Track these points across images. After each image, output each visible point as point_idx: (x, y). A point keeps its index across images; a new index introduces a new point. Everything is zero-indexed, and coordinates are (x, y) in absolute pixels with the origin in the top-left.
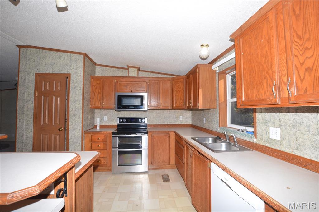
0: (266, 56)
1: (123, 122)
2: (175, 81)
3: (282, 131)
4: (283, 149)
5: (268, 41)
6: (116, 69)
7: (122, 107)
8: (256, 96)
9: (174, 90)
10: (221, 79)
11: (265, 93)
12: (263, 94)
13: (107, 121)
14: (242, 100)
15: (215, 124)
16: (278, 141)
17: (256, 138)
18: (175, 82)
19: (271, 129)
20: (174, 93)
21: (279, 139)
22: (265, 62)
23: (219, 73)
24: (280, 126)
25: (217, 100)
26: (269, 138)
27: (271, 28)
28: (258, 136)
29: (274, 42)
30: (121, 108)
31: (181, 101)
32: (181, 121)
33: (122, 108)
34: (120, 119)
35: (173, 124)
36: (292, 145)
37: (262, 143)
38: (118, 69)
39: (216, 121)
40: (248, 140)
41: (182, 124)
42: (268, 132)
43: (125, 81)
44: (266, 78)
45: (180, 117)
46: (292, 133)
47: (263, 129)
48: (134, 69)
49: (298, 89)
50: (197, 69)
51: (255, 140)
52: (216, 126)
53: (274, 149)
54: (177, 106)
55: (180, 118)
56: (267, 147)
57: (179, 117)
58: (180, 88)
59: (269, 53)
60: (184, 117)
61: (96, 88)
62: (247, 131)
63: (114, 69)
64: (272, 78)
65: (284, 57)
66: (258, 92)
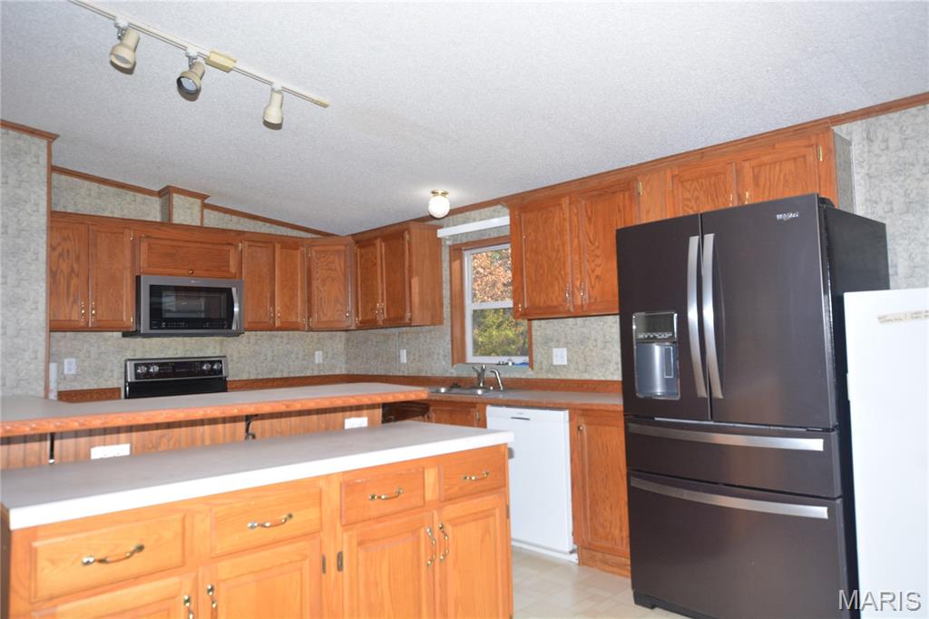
0: (558, 251)
1: (148, 374)
2: (318, 248)
3: (568, 350)
4: (570, 377)
5: (561, 233)
6: (112, 190)
7: (166, 325)
8: (545, 302)
9: (315, 275)
10: (454, 260)
11: (556, 298)
12: (554, 299)
13: (78, 375)
14: (523, 306)
15: (438, 359)
16: (564, 366)
17: (532, 369)
18: (316, 252)
19: (555, 350)
20: (315, 284)
21: (566, 363)
22: (556, 258)
23: (450, 246)
24: (566, 345)
25: (444, 306)
26: (552, 365)
27: (565, 219)
28: (536, 366)
29: (567, 237)
30: (160, 328)
31: (339, 307)
32: (319, 365)
33: (166, 328)
34: (136, 366)
35: (298, 375)
36: (581, 368)
37: (542, 376)
38: (116, 189)
39: (441, 352)
40: (518, 376)
41: (322, 373)
42: (550, 357)
43: (166, 239)
44: (557, 279)
45: (317, 353)
46: (580, 352)
47: (544, 352)
48: (189, 198)
49: (590, 297)
50: (406, 232)
51: (531, 373)
52: (444, 363)
53: (559, 380)
54: (324, 319)
55: (316, 356)
56: (549, 380)
57: (314, 355)
58: (335, 270)
59: (561, 249)
60: (327, 353)
61: (61, 255)
62: (513, 364)
63: (104, 188)
64: (565, 281)
65: (577, 258)
66: (547, 295)
